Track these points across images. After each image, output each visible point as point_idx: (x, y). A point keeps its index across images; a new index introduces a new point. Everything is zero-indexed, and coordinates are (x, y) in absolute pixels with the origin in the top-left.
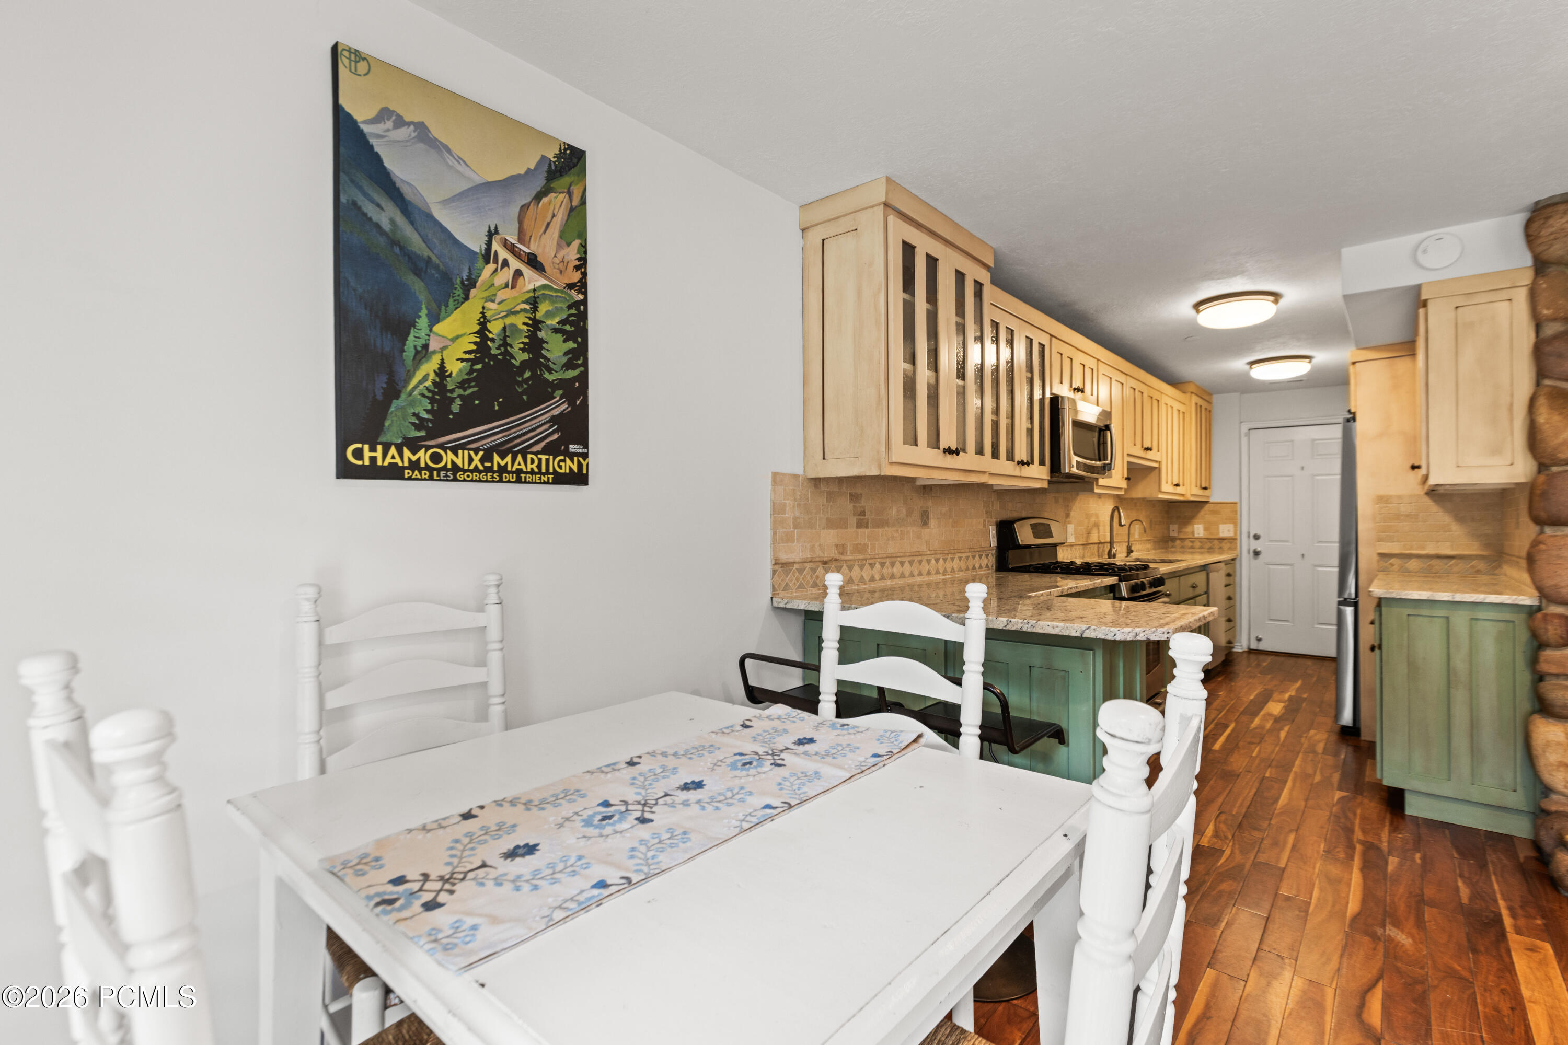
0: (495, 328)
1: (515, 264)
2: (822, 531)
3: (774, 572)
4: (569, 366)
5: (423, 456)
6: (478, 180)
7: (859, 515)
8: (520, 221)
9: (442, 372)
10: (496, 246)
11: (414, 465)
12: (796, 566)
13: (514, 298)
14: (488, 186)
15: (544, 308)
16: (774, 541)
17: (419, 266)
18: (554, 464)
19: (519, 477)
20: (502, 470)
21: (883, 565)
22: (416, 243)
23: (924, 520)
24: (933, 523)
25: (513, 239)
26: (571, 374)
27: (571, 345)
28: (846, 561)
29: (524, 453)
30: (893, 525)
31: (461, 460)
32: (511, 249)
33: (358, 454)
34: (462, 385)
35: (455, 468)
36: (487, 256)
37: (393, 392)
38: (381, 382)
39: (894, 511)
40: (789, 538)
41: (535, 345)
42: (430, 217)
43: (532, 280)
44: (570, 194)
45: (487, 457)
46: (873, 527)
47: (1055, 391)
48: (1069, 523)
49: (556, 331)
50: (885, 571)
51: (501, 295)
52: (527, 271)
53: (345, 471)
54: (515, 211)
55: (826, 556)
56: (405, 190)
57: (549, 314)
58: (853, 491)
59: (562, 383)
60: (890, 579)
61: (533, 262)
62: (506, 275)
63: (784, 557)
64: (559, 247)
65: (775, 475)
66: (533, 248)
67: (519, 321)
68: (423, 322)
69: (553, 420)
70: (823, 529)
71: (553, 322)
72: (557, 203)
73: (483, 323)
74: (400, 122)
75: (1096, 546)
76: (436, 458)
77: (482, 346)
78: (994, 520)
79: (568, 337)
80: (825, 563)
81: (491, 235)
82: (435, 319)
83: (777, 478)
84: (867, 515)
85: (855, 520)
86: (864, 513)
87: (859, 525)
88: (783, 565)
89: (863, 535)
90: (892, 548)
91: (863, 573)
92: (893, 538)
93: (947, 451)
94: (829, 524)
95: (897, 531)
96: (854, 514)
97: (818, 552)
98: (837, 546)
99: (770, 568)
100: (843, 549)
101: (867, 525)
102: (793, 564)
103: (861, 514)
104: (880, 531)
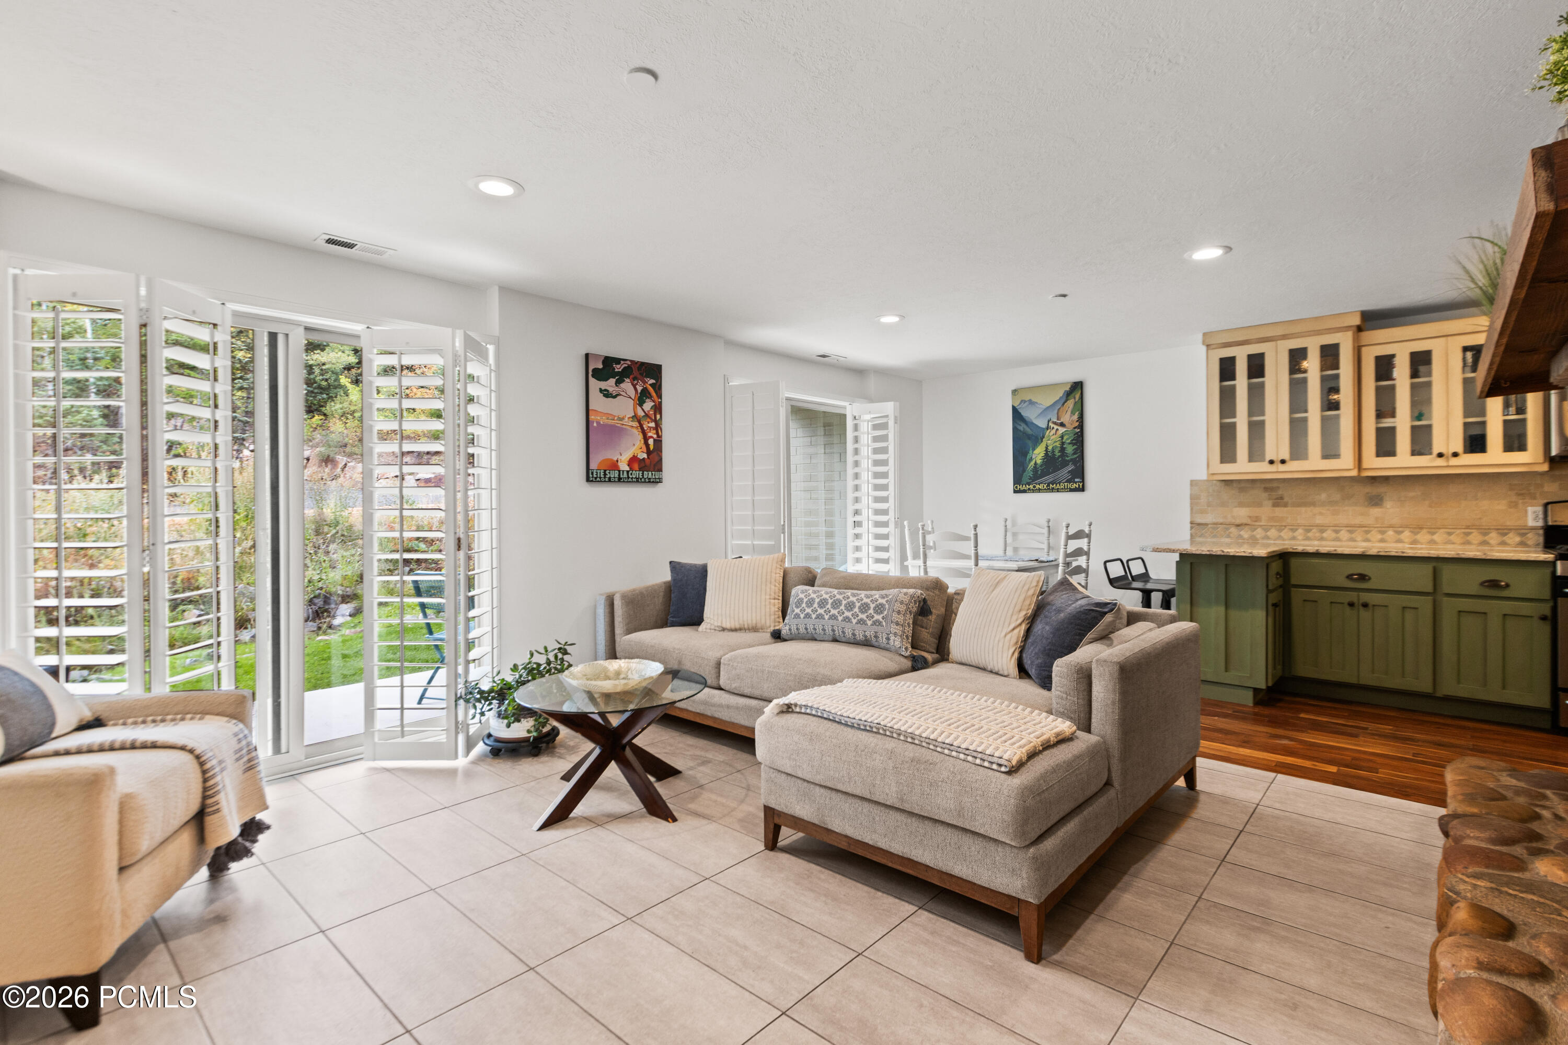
0: (1050, 448)
1: (1056, 427)
2: (1234, 508)
3: (1192, 528)
4: (1074, 454)
5: (1031, 487)
6: (1044, 407)
8: (1058, 414)
9: (1036, 464)
10: (1050, 424)
11: (1029, 489)
12: (1210, 526)
13: (1056, 438)
14: (1048, 408)
15: (1065, 438)
16: (1192, 513)
17: (1029, 437)
18: (1069, 486)
19: (1058, 491)
20: (1053, 489)
22: (1028, 430)
23: (1375, 501)
24: (1388, 503)
25: (1055, 420)
26: (1075, 456)
27: (1075, 447)
28: (1261, 526)
29: (1059, 483)
30: (1322, 505)
31: (1041, 487)
32: (1055, 423)
33: (1016, 487)
34: (1041, 466)
35: (1040, 489)
36: (1047, 429)
37: (1024, 471)
38: (1021, 469)
39: (1324, 496)
40: (1202, 512)
41: (1063, 449)
42: (1033, 423)
43: (1062, 430)
44: (1075, 398)
45: (1048, 485)
46: (1294, 506)
49: (1070, 444)
50: (1310, 534)
51: (1052, 438)
52: (1060, 428)
53: (1015, 492)
54: (1056, 411)
55: (1238, 522)
56: (1026, 419)
57: (1067, 439)
58: (1268, 487)
59: (1072, 460)
61: (1062, 425)
62: (1054, 431)
63: (1199, 520)
64: (1071, 416)
65: (1192, 481)
66: (1062, 420)
67: (1058, 444)
68: (1031, 452)
69: (1069, 472)
70: (1236, 507)
71: (1069, 441)
72: (1070, 403)
73: (1047, 448)
74: (1025, 402)
76: (1034, 487)
77: (1046, 454)
78: (1543, 501)
79: (1074, 444)
80: (1238, 526)
81: (1049, 421)
82: (1034, 450)
83: (1193, 483)
84: (1286, 499)
85: (1270, 503)
86: (1282, 498)
87: (1275, 505)
88: (1199, 524)
89: (1280, 512)
90: (1319, 520)
91: (1282, 534)
92: (1321, 514)
93: (1271, 462)
94: (1241, 505)
95: (1328, 510)
96: (1269, 499)
97: (1230, 520)
98: (1250, 517)
99: (1189, 525)
100: (1257, 519)
101: (1286, 505)
102: (1206, 524)
103: (1277, 499)
104: (1303, 509)
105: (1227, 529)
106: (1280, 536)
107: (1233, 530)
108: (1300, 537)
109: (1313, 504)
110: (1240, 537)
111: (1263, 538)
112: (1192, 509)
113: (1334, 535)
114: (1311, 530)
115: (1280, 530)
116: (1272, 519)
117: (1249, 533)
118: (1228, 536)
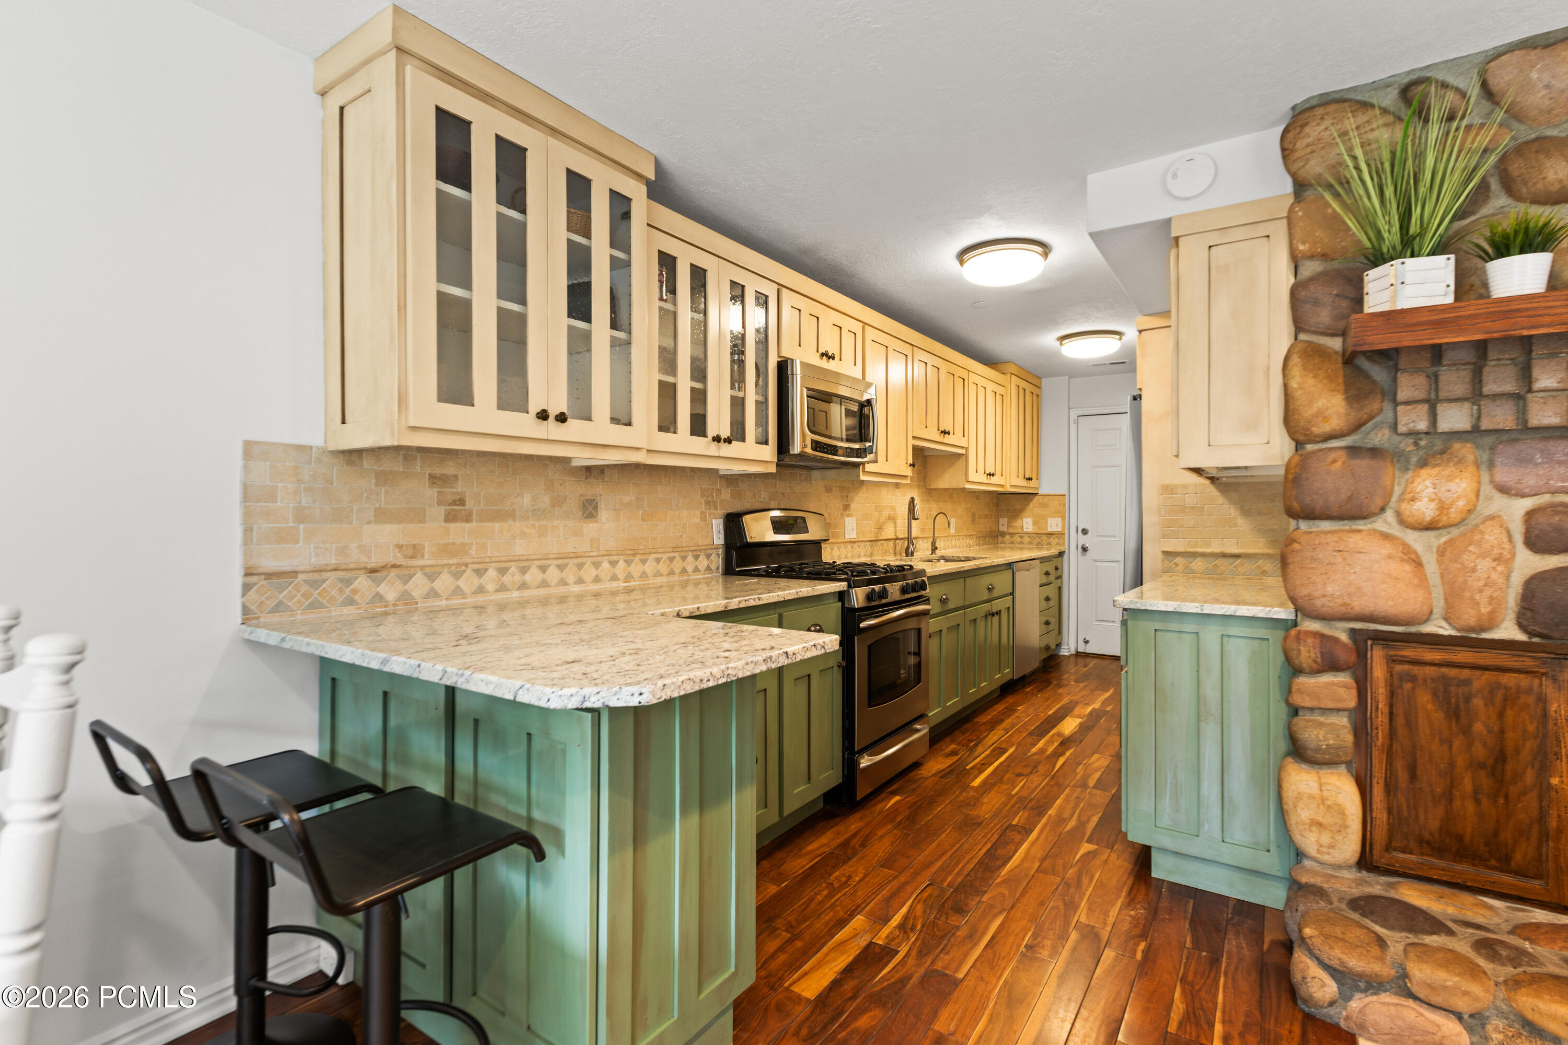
2: (365, 527)
3: (246, 588)
7: (450, 505)
12: (301, 577)
16: (247, 541)
21: (503, 571)
23: (589, 509)
24: (604, 515)
28: (422, 568)
30: (525, 518)
39: (527, 499)
40: (284, 537)
46: (481, 521)
47: (786, 353)
48: (848, 516)
50: (506, 579)
55: (374, 561)
58: (438, 471)
60: (519, 589)
63: (269, 564)
65: (246, 444)
70: (369, 523)
75: (891, 543)
78: (722, 512)
80: (373, 571)
83: (250, 450)
84: (469, 504)
85: (441, 511)
86: (462, 502)
87: (450, 518)
88: (269, 576)
89: (459, 532)
90: (520, 549)
91: (461, 583)
92: (523, 535)
93: (543, 415)
94: (382, 516)
95: (533, 526)
96: (440, 503)
97: (355, 557)
98: (400, 547)
99: (237, 580)
100: (415, 551)
101: (468, 519)
102: (294, 574)
103: (454, 503)
104: (497, 526)
105: (348, 582)
106: (458, 587)
107: (363, 582)
108: (491, 587)
109: (511, 515)
110: (379, 597)
111: (427, 596)
112: (248, 530)
113: (540, 576)
114: (507, 569)
115: (457, 575)
116: (445, 550)
117: (399, 586)
118: (350, 602)
